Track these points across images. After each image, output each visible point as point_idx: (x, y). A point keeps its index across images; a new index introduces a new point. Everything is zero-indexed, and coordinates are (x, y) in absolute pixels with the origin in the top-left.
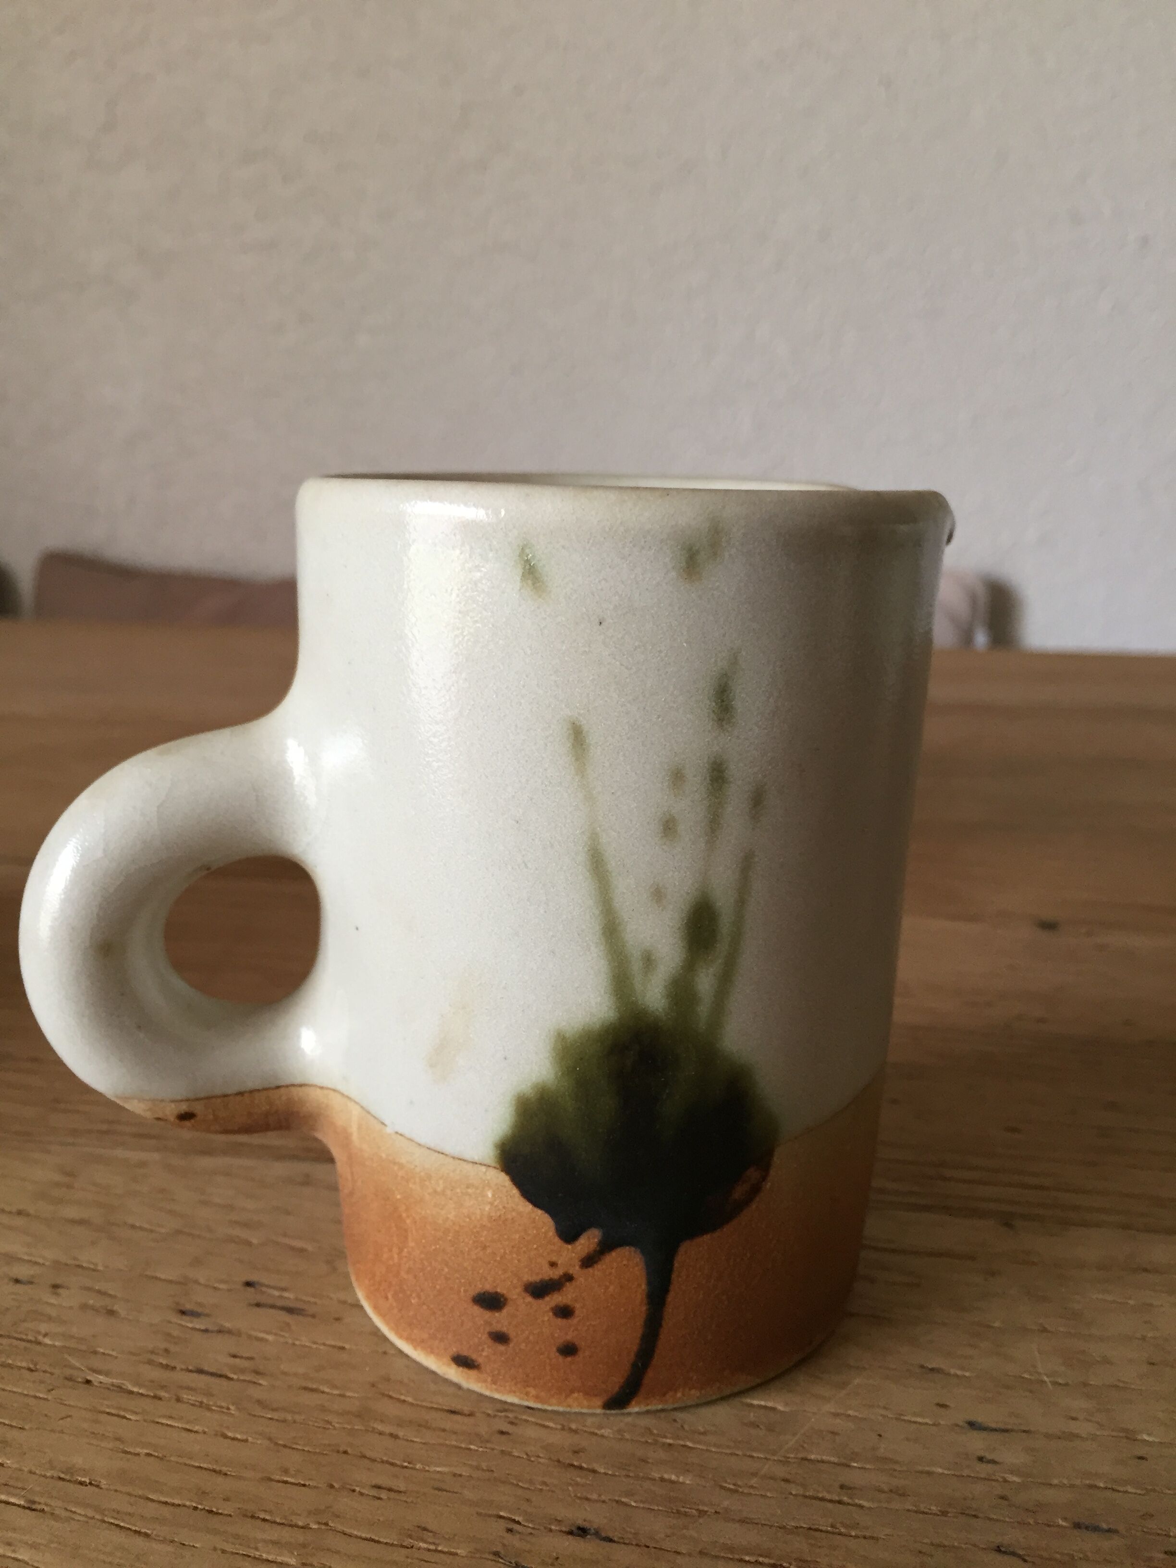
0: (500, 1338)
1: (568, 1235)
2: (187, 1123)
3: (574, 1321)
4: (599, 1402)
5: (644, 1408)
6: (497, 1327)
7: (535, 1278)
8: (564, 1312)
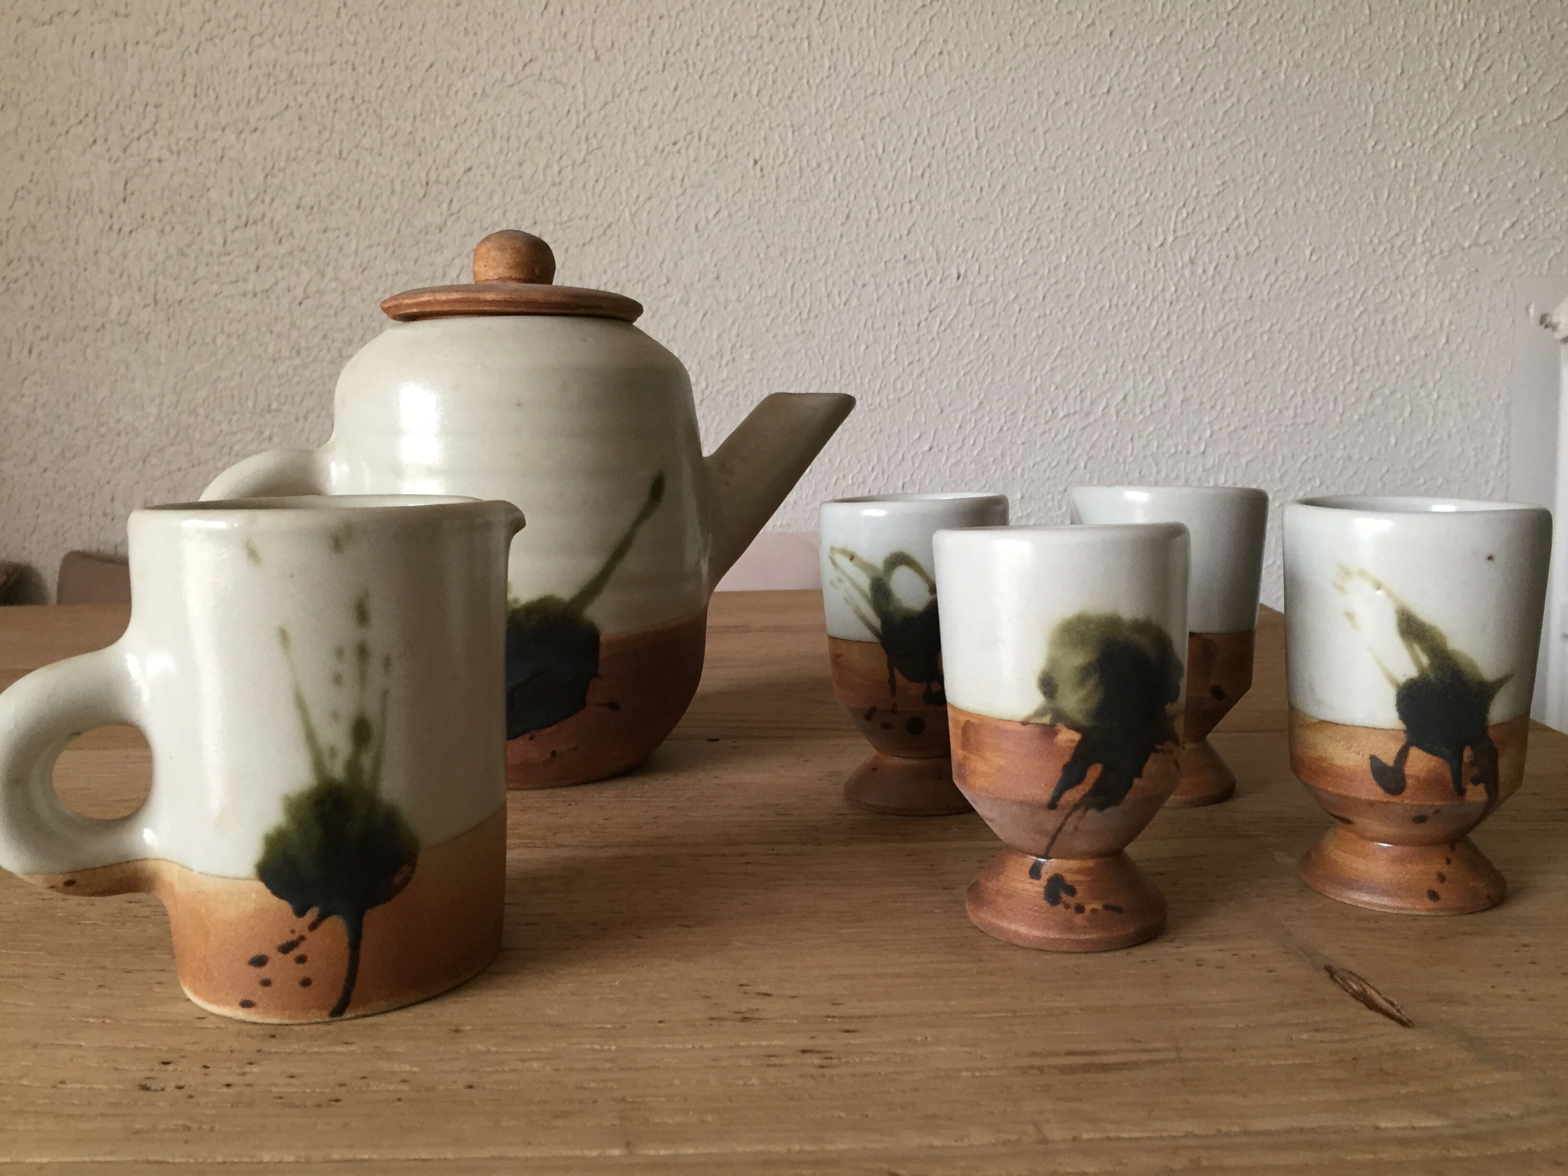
0: (266, 983)
1: (300, 912)
2: (71, 888)
3: (307, 964)
4: (326, 1013)
5: (353, 1015)
6: (265, 977)
7: (283, 942)
8: (301, 959)
